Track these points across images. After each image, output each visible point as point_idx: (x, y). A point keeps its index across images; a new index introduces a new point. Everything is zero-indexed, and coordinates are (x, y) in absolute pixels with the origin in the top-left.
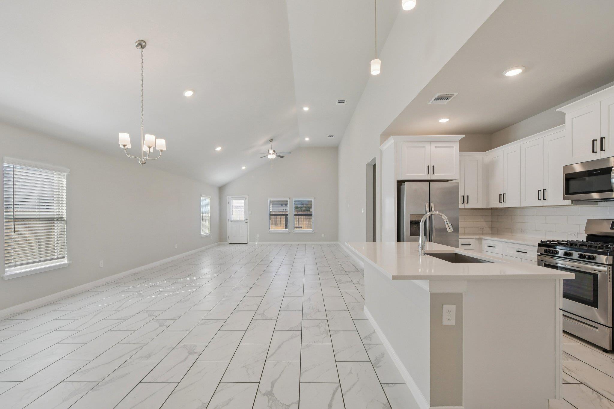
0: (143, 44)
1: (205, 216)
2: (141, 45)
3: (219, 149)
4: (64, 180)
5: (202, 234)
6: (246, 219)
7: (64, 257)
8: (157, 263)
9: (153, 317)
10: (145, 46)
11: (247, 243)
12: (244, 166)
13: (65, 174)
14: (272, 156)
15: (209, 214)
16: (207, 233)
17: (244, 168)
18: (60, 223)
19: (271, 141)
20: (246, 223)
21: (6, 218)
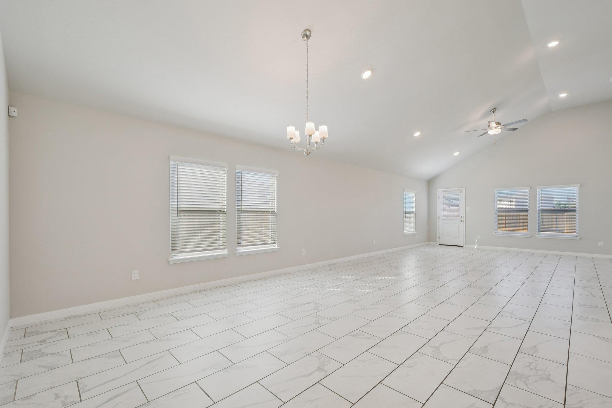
0: (308, 33)
1: (409, 213)
2: (307, 35)
3: (417, 134)
4: (276, 180)
5: (406, 232)
6: (462, 217)
7: (275, 243)
8: (354, 258)
9: (316, 311)
10: (310, 35)
11: (463, 246)
12: (457, 152)
13: (276, 176)
14: (495, 131)
15: (414, 211)
16: (412, 231)
17: (456, 154)
18: (273, 215)
19: (494, 110)
20: (462, 221)
21: (237, 210)
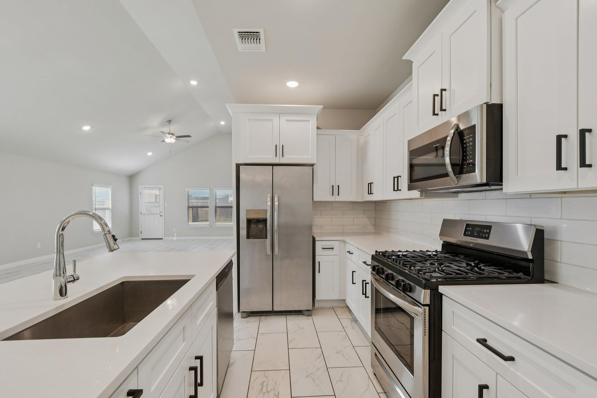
1: (103, 209)
5: (95, 230)
6: (161, 212)
11: (162, 239)
12: (150, 152)
14: (170, 140)
15: (110, 207)
19: (170, 122)
20: (161, 216)
